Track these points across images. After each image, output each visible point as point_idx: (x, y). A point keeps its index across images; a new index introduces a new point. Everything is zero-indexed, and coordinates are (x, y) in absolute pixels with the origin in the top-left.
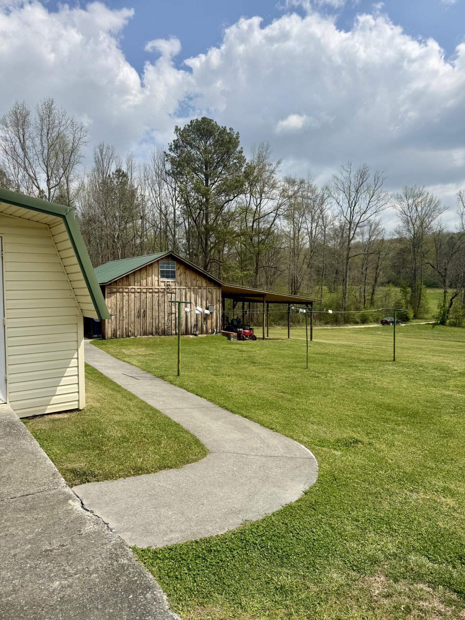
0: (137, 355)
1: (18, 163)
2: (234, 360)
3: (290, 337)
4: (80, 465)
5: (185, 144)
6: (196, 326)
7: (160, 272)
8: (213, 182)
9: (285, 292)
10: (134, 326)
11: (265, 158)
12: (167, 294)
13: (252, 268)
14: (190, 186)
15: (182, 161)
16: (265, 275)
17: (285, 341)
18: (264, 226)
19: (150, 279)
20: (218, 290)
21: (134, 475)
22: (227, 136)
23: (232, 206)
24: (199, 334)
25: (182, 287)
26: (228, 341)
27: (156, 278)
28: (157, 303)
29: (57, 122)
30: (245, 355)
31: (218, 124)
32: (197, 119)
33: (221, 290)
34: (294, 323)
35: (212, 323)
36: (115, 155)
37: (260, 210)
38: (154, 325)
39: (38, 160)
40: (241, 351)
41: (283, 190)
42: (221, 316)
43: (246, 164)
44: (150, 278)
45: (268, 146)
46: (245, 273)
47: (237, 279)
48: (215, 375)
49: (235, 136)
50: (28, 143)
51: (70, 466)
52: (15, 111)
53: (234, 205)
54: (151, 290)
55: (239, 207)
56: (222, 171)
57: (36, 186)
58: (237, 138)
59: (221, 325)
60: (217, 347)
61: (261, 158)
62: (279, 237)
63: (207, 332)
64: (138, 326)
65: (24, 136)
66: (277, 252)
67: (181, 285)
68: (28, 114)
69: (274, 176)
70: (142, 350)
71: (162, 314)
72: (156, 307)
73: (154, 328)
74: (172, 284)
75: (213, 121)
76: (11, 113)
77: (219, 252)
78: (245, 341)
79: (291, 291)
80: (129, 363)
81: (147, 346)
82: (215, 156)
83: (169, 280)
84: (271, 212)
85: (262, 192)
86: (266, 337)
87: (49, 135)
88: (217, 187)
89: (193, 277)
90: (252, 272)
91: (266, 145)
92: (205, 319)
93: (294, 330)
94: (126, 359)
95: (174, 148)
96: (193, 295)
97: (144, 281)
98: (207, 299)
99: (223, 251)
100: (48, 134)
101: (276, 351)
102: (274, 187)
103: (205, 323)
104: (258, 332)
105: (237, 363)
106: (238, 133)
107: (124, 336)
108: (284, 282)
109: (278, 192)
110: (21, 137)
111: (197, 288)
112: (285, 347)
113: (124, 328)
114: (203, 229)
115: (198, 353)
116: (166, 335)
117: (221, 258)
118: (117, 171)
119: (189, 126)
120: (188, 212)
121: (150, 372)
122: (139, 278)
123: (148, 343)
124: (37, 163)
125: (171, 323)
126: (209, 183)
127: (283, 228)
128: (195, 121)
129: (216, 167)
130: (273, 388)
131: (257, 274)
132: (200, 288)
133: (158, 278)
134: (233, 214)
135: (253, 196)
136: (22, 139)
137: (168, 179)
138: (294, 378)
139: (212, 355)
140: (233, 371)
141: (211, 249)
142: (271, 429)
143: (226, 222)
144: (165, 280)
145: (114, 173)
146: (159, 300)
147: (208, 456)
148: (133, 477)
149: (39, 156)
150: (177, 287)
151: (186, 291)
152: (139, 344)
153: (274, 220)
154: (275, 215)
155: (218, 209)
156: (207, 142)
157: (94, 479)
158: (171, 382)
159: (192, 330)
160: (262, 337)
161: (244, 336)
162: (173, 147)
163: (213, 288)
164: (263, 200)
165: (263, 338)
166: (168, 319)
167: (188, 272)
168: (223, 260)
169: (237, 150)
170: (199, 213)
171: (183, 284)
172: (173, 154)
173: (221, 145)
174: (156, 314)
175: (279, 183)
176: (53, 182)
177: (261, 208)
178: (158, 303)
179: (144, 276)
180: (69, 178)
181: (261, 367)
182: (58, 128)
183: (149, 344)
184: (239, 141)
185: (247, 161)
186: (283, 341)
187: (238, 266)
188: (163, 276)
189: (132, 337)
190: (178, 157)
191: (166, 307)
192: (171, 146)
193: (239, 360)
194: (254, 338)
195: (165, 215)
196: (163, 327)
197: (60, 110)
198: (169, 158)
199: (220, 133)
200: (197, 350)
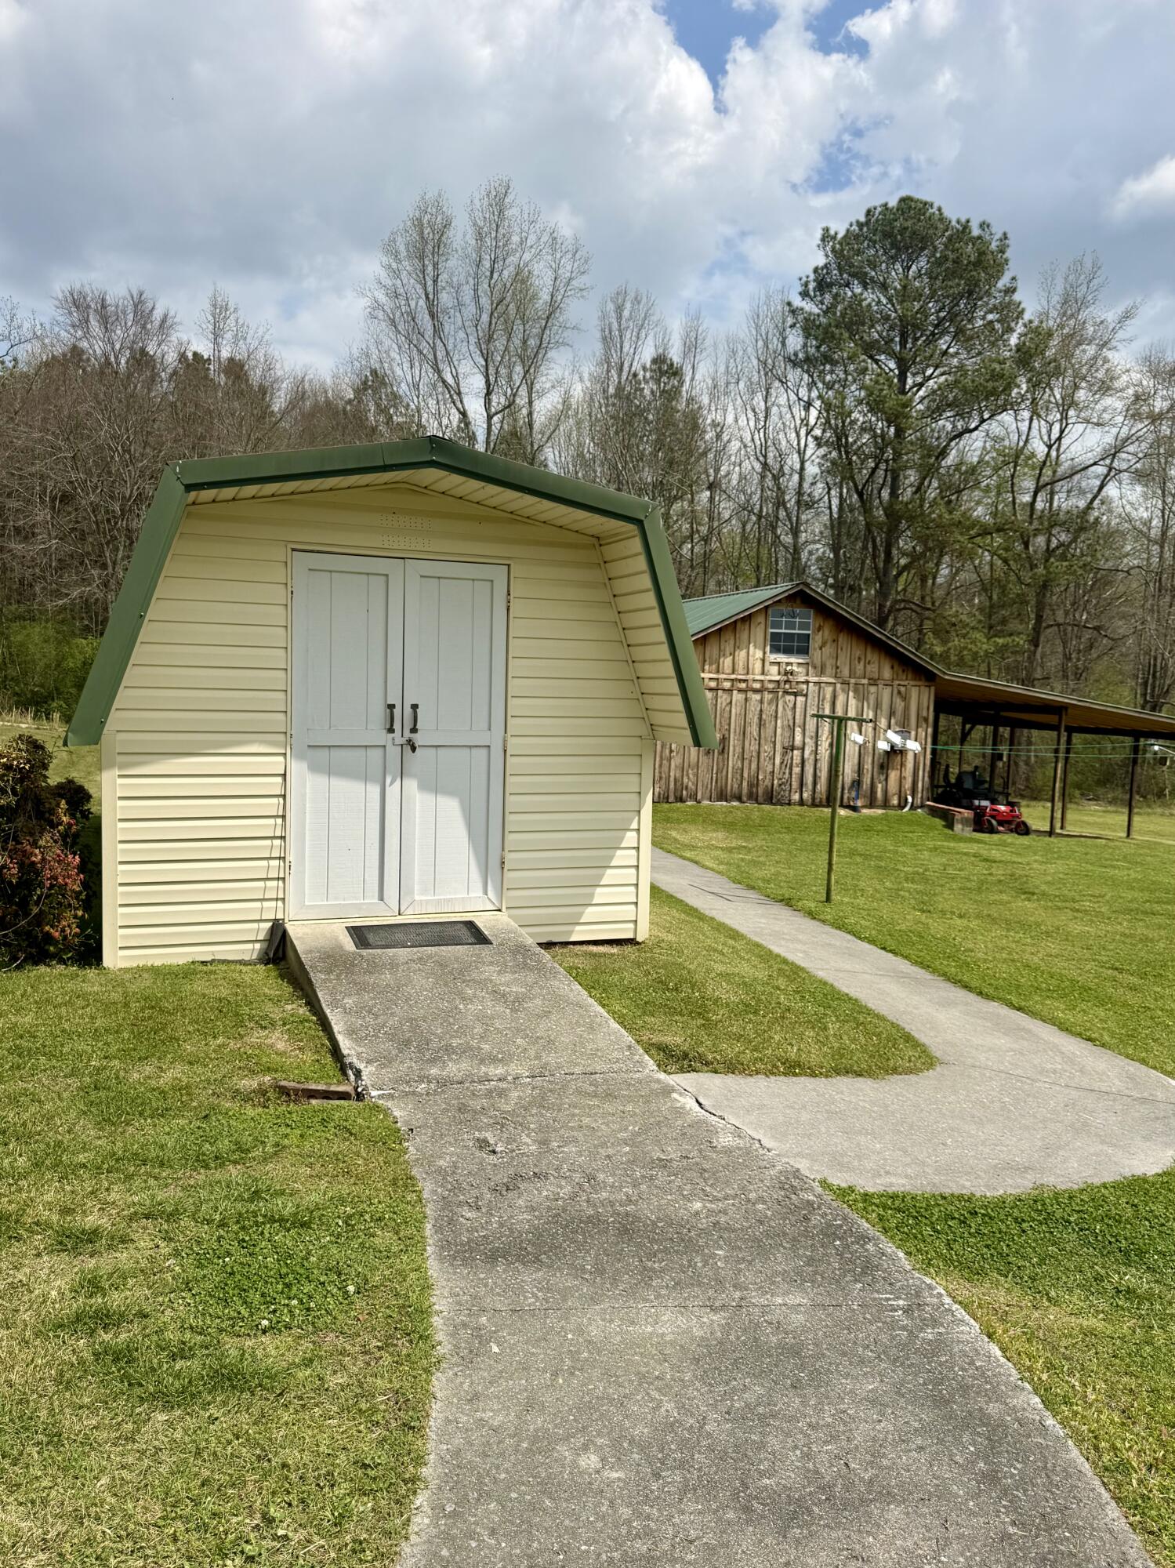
0: (708, 847)
1: (420, 352)
2: (969, 880)
3: (1134, 835)
4: (674, 1039)
5: (845, 276)
6: (857, 784)
7: (769, 637)
8: (919, 379)
9: (1123, 702)
10: (697, 775)
11: (1083, 303)
12: (783, 696)
13: (1021, 627)
14: (854, 391)
15: (837, 327)
16: (1060, 649)
17: (1117, 843)
18: (1064, 502)
19: (742, 655)
20: (925, 692)
21: (785, 1074)
22: (970, 246)
23: (974, 446)
24: (864, 807)
25: (825, 679)
26: (947, 831)
27: (759, 654)
28: (756, 720)
29: (515, 239)
30: (999, 872)
31: (947, 213)
32: (886, 204)
33: (933, 689)
34: (1144, 797)
35: (901, 779)
36: (655, 318)
37: (1058, 456)
38: (746, 775)
39: (465, 344)
40: (986, 860)
41: (1137, 397)
42: (928, 762)
43: (1025, 326)
44: (743, 653)
45: (1096, 267)
46: (1000, 641)
47: (974, 660)
48: (923, 911)
49: (994, 246)
50: (446, 298)
51: (656, 1038)
52: (420, 220)
53: (979, 444)
54: (743, 685)
55: (993, 447)
56: (948, 347)
57: (458, 409)
58: (1003, 252)
59: (927, 785)
60: (915, 845)
61: (1071, 304)
62: (1111, 536)
63: (886, 804)
64: (704, 776)
65: (435, 281)
66: (1103, 581)
67: (822, 673)
68: (447, 225)
69: (1110, 354)
70: (718, 837)
71: (767, 747)
72: (753, 729)
73: (745, 784)
74: (800, 670)
75: (932, 206)
76: (409, 223)
77: (924, 580)
78: (996, 837)
79: (1140, 700)
80: (696, 862)
81: (730, 826)
82: (931, 305)
83: (793, 660)
84: (1095, 464)
85: (1068, 404)
86: (1058, 831)
87: (496, 276)
88: (934, 392)
89: (858, 653)
90: (1021, 640)
91: (1088, 264)
92: (882, 767)
93: (1146, 818)
94: (688, 854)
95: (814, 290)
96: (853, 702)
97: (728, 661)
98: (892, 714)
99: (934, 578)
100: (492, 273)
101: (1090, 867)
102: (1109, 388)
103: (883, 778)
104: (1035, 814)
105: (979, 890)
106: (1005, 236)
107: (671, 799)
108: (1121, 672)
109: (1119, 405)
110: (430, 283)
111: (865, 681)
112: (1118, 860)
113: (672, 779)
114: (880, 513)
115: (866, 857)
116: (774, 804)
117: (928, 599)
118: (654, 361)
119: (860, 225)
120: (841, 469)
121: (753, 888)
122: (715, 651)
123: (729, 819)
124: (464, 349)
125: (791, 774)
126: (910, 381)
127: (1128, 508)
128: (879, 209)
129: (933, 338)
130: (1088, 956)
131: (1036, 646)
132: (874, 682)
133: (764, 653)
134: (973, 470)
135: (1039, 416)
136: (430, 289)
137: (790, 377)
138: (1145, 940)
139: (904, 863)
140: (969, 907)
141: (899, 574)
142: (1089, 1039)
143: (952, 491)
144: (782, 658)
145: (648, 366)
146: (761, 710)
147: (938, 1069)
148: (782, 1078)
149: (469, 331)
150: (811, 679)
151: (834, 691)
152: (709, 821)
153: (1101, 487)
154: (1105, 470)
155: (930, 456)
156: (909, 268)
157: (706, 1069)
158: (811, 915)
159: (846, 796)
160: (1047, 829)
161: (994, 822)
162: (812, 286)
163: (912, 683)
164: (1070, 426)
165: (1051, 833)
166: (782, 763)
167: (843, 639)
168: (933, 604)
169: (1000, 284)
170: (874, 470)
171: (829, 670)
172: (810, 307)
173: (951, 274)
174: (751, 747)
175: (1125, 378)
176: (499, 401)
177: (1062, 450)
178: (760, 719)
179: (729, 648)
180: (537, 387)
181: (1050, 904)
182: (518, 255)
183: (732, 824)
184: (1007, 260)
185: (1027, 316)
186: (1111, 844)
187: (980, 621)
188: (776, 649)
189: (689, 803)
190: (826, 313)
191: (779, 731)
192: (806, 284)
193: (982, 882)
194: (1023, 829)
195: (776, 478)
196: (768, 782)
197: (525, 208)
198: (800, 318)
199: (950, 239)
200: (860, 848)
